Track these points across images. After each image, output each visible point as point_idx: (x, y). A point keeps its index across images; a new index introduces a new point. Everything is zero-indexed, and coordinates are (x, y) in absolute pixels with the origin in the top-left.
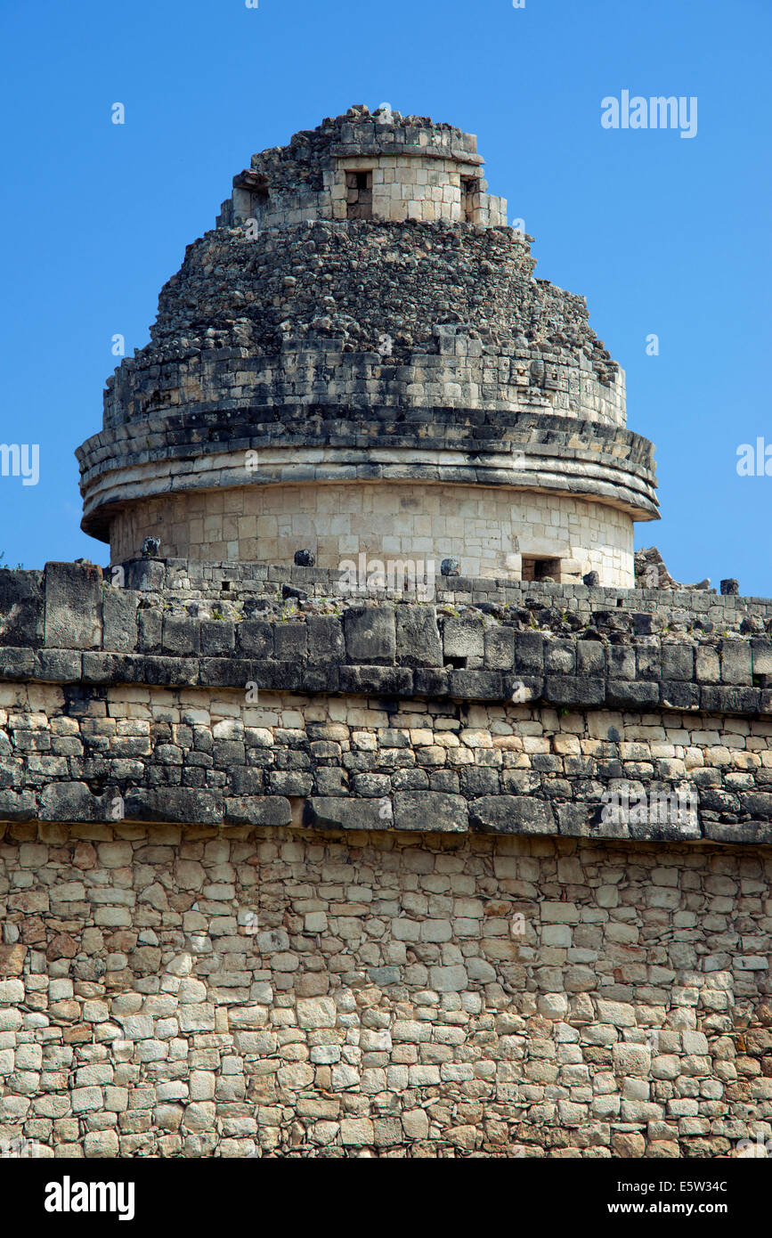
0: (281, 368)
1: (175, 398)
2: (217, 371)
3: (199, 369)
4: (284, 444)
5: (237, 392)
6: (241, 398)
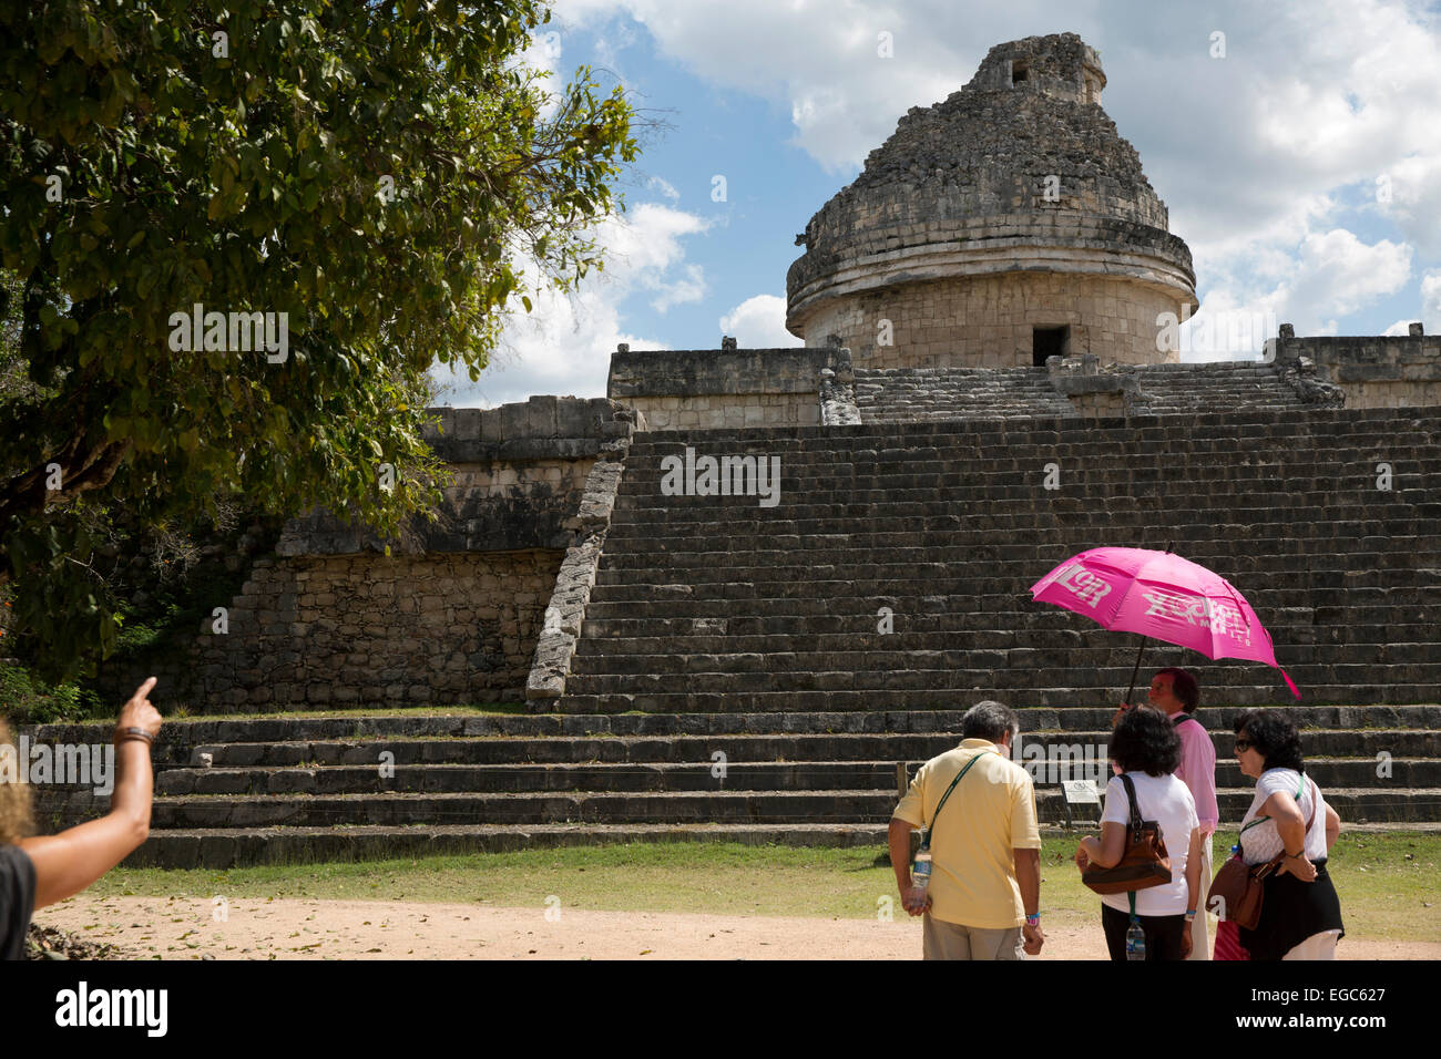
0: (1137, 203)
2: (1107, 193)
3: (1095, 187)
4: (1165, 258)
5: (1119, 210)
6: (1120, 216)
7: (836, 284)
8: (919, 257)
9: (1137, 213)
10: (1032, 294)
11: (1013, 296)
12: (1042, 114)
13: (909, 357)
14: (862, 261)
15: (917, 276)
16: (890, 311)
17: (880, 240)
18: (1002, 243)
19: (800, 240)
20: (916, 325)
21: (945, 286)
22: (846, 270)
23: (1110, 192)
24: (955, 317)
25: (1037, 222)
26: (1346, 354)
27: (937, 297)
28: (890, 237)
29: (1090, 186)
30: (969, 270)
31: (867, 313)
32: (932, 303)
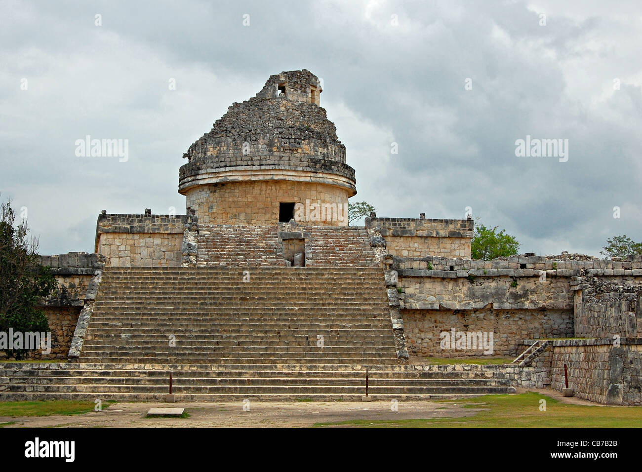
0: (328, 149)
1: (300, 151)
2: (314, 146)
3: (309, 144)
4: (339, 174)
5: (319, 153)
7: (198, 179)
8: (232, 171)
9: (327, 154)
10: (280, 189)
11: (272, 190)
12: (289, 109)
13: (228, 213)
14: (209, 170)
15: (231, 180)
16: (220, 193)
17: (217, 163)
18: (267, 167)
19: (185, 156)
20: (231, 200)
21: (244, 184)
22: (203, 174)
23: (315, 145)
24: (247, 197)
25: (282, 159)
26: (395, 225)
27: (240, 189)
28: (221, 162)
29: (306, 143)
30: (253, 178)
31: (211, 192)
32: (237, 191)
